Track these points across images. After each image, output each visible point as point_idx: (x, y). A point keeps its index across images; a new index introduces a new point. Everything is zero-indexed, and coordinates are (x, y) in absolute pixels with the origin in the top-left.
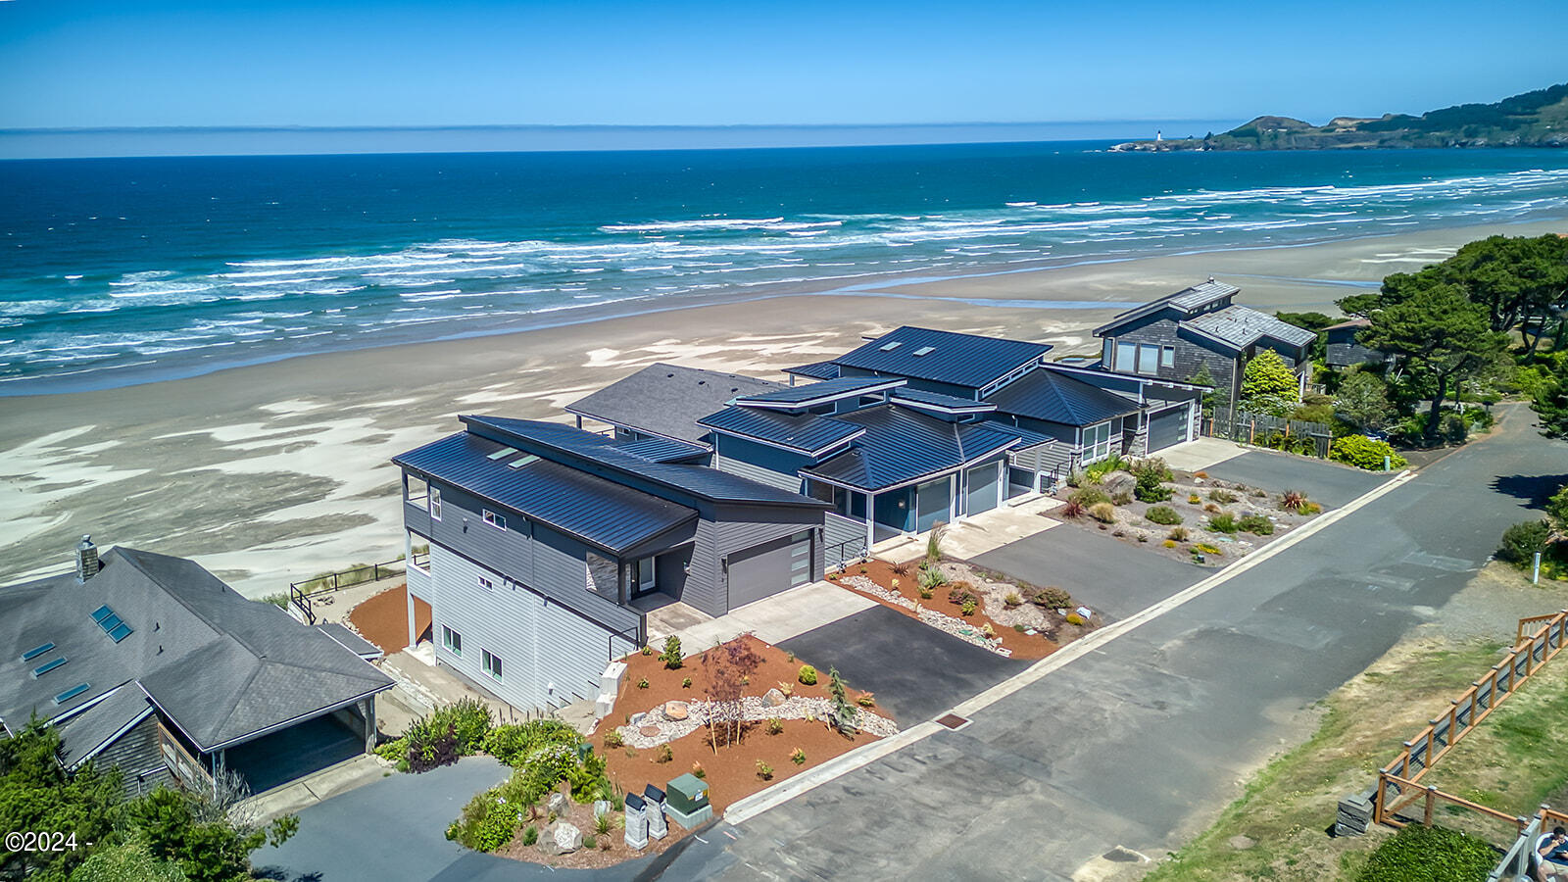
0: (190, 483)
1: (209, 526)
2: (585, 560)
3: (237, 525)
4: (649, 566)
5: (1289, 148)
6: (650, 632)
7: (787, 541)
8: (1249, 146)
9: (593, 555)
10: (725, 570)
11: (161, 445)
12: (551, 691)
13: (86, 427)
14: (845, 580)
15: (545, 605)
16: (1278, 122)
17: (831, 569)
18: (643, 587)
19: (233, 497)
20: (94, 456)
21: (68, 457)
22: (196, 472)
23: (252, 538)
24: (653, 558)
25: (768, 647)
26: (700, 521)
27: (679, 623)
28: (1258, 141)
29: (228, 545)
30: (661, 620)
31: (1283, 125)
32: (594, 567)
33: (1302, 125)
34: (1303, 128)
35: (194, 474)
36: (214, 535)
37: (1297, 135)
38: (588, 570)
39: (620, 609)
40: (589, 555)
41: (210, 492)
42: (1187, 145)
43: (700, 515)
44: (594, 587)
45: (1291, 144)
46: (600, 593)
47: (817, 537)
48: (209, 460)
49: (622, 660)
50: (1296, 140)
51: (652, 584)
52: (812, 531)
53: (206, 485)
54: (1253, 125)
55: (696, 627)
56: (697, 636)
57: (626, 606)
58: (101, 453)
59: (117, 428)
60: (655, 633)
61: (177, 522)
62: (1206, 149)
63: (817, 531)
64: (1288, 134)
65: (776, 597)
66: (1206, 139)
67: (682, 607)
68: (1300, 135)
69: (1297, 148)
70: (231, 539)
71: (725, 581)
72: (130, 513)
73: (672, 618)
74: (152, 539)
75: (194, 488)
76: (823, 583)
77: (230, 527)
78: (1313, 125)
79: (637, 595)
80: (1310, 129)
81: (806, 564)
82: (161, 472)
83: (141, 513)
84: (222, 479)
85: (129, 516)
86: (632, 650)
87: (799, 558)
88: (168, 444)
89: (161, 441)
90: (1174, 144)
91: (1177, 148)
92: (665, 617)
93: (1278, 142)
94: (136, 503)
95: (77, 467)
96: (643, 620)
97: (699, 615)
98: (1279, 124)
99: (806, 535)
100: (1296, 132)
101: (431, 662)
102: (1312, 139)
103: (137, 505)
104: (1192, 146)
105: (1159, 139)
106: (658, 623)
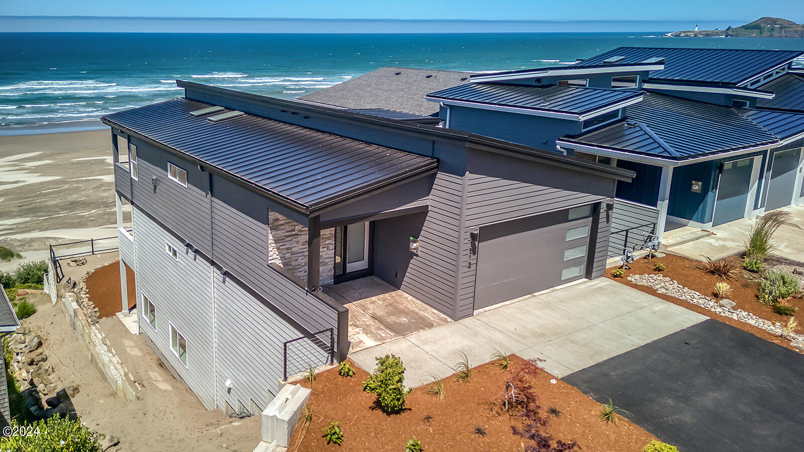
0: (82, 185)
1: (83, 211)
2: (266, 222)
3: (100, 212)
4: (360, 234)
5: (781, 37)
6: (354, 334)
7: (561, 217)
8: (754, 35)
9: (280, 216)
10: (474, 250)
11: (74, 164)
12: (229, 390)
13: (36, 153)
14: (634, 278)
15: (224, 282)
16: (774, 21)
17: (614, 261)
18: (352, 267)
19: (104, 195)
20: (33, 168)
21: (18, 168)
22: (87, 180)
23: (106, 221)
24: (367, 223)
25: (553, 381)
26: (440, 175)
27: (400, 324)
28: (761, 32)
29: (88, 224)
30: (374, 317)
31: (777, 23)
32: (281, 233)
33: (789, 23)
34: (790, 25)
35: (86, 181)
36: (83, 217)
37: (786, 29)
38: (270, 237)
39: (310, 298)
40: (272, 215)
41: (91, 191)
42: (713, 34)
43: (440, 165)
44: (278, 262)
45: (782, 34)
46: (287, 272)
47: (603, 215)
48: (99, 173)
49: (305, 382)
50: (785, 32)
51: (363, 265)
52: (596, 207)
53: (91, 187)
54: (758, 22)
55: (426, 334)
56: (426, 348)
57: (320, 293)
58: (37, 167)
59: (54, 154)
60: (363, 337)
61: (64, 208)
62: (726, 36)
63: (603, 207)
64: (781, 28)
65: (543, 295)
66: (727, 30)
67: (404, 298)
68: (789, 29)
69: (786, 37)
70: (93, 220)
71: (473, 267)
72: (37, 201)
73: (390, 314)
74: (43, 217)
75: (83, 188)
76: (603, 282)
77: (94, 212)
78: (796, 23)
79: (342, 277)
80: (794, 26)
81: (581, 252)
82: (67, 179)
83: (45, 201)
84: (102, 184)
85: (36, 203)
86: (322, 364)
87: (575, 244)
88: (78, 163)
89: (75, 162)
90: (705, 33)
91: (707, 35)
92: (380, 313)
93: (774, 33)
94: (45, 195)
95: (20, 173)
96: (343, 318)
97: (431, 313)
98: (775, 22)
99: (587, 211)
100: (786, 27)
101: (134, 329)
102: (796, 32)
103: (44, 196)
104: (717, 34)
105: (696, 30)
106: (367, 320)
